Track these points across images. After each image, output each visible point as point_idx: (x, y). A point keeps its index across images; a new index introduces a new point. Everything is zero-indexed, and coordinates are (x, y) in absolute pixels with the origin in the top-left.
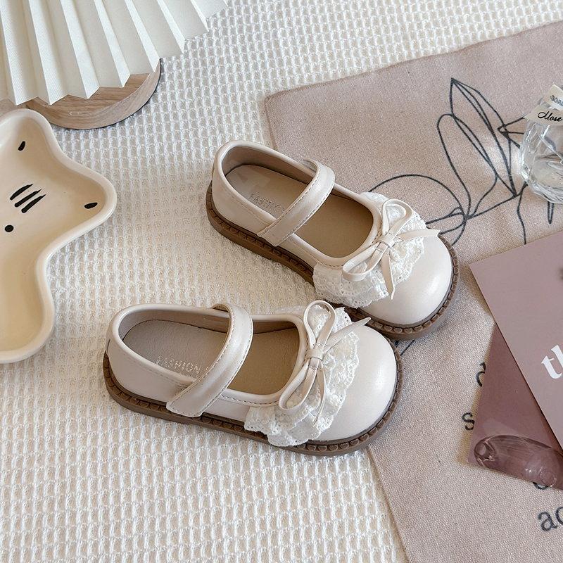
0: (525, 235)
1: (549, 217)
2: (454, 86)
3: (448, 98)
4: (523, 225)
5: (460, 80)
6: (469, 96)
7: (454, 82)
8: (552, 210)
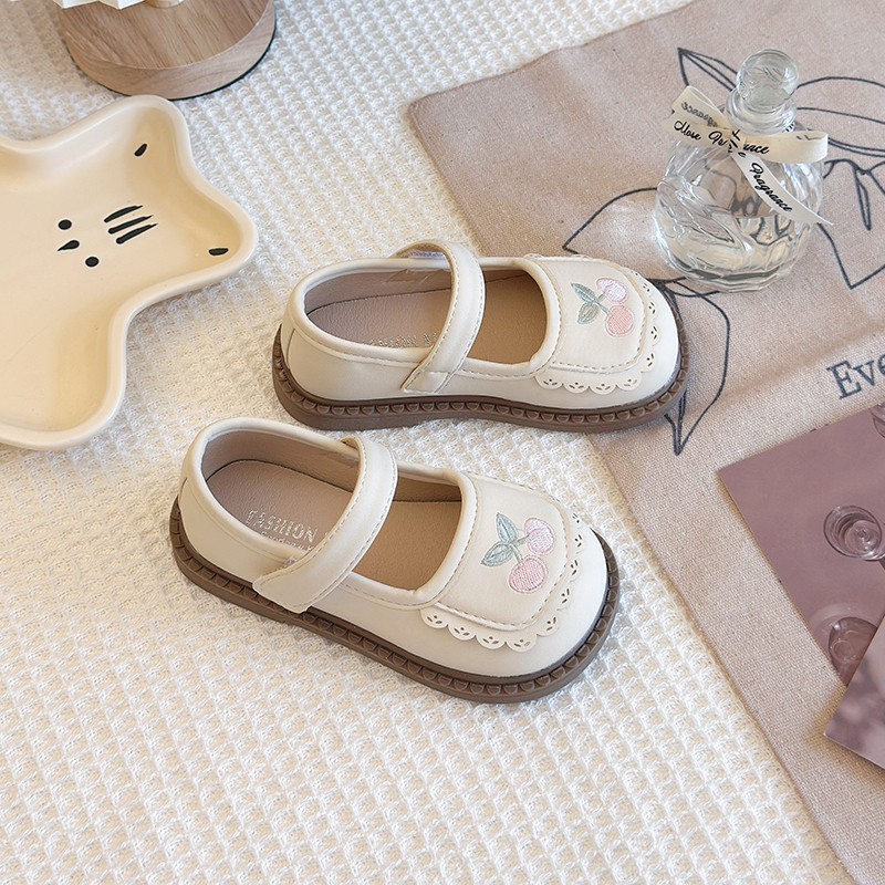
0: (836, 251)
1: (865, 221)
2: (684, 57)
3: (680, 75)
4: (829, 238)
5: (690, 49)
6: (709, 69)
7: (682, 53)
8: (868, 210)
